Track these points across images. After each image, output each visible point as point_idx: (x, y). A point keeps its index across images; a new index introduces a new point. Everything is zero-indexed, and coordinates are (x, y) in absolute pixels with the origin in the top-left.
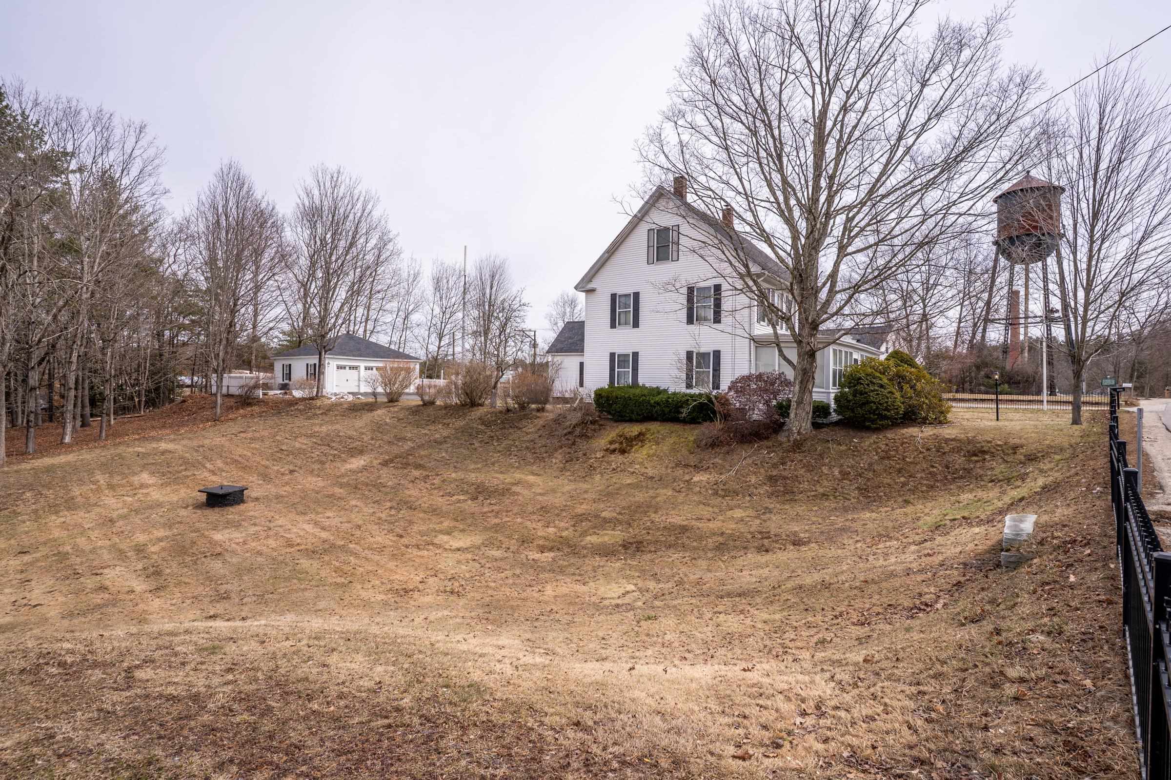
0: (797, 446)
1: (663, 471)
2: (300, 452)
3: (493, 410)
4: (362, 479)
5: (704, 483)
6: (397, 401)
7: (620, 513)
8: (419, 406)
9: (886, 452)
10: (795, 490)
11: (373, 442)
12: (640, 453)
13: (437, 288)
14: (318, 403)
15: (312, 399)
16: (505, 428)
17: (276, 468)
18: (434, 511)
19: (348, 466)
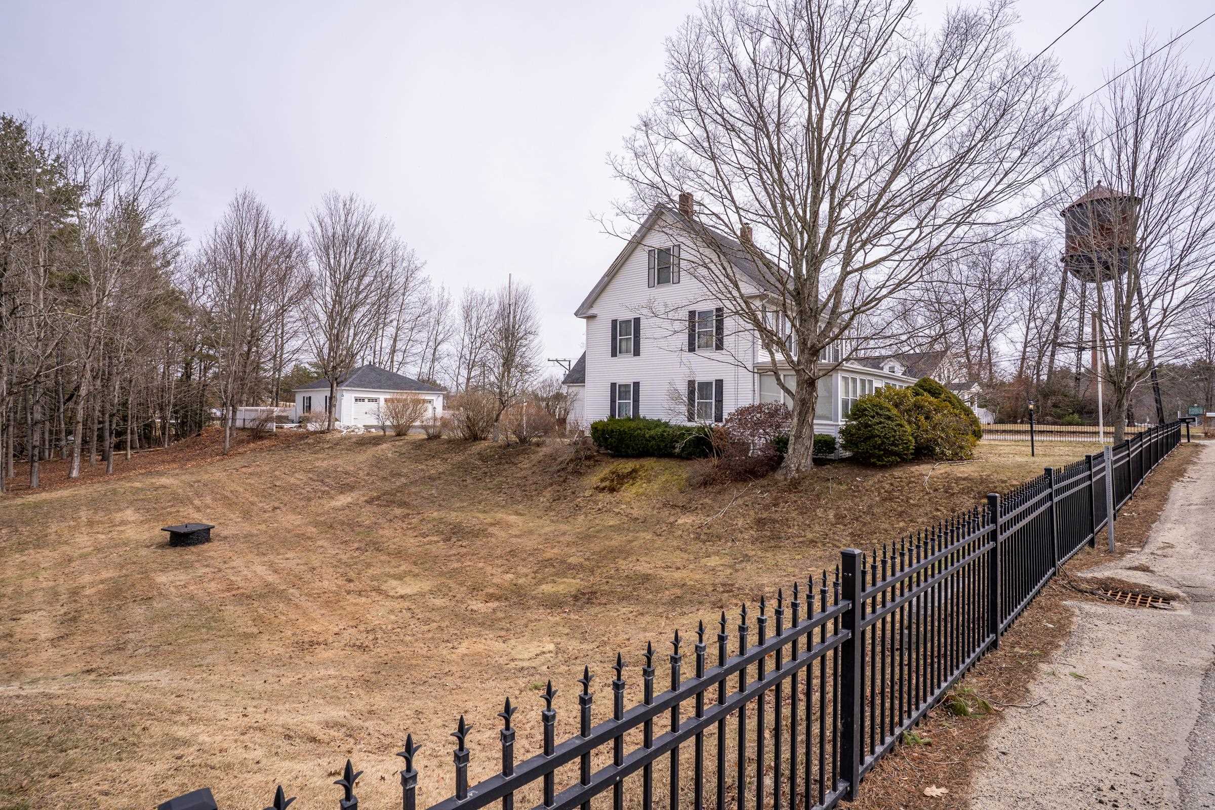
0: (794, 485)
1: (649, 512)
2: (293, 488)
3: (495, 444)
4: (341, 518)
5: (688, 526)
6: (405, 435)
7: (588, 559)
8: (424, 440)
9: (890, 492)
10: (783, 534)
11: (367, 478)
12: (628, 492)
13: (467, 317)
14: (328, 436)
15: (322, 432)
16: (500, 464)
17: (261, 505)
18: (399, 554)
19: (334, 503)
